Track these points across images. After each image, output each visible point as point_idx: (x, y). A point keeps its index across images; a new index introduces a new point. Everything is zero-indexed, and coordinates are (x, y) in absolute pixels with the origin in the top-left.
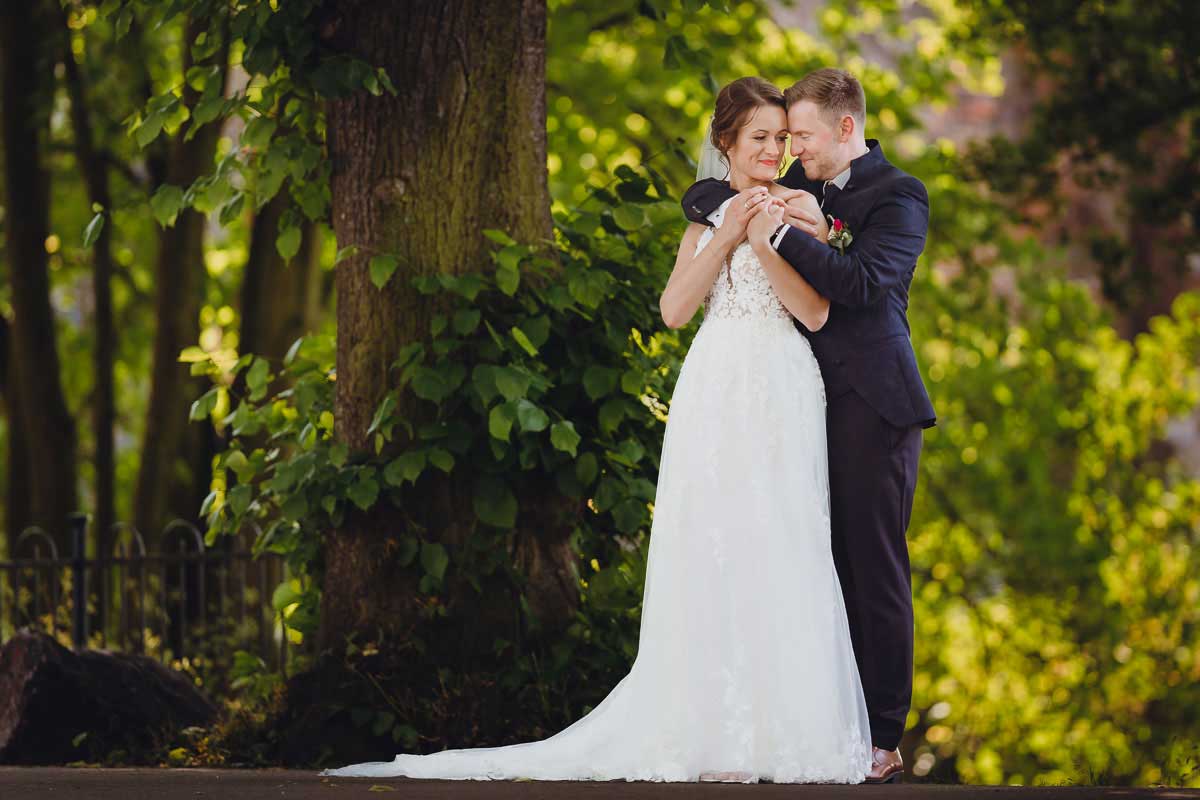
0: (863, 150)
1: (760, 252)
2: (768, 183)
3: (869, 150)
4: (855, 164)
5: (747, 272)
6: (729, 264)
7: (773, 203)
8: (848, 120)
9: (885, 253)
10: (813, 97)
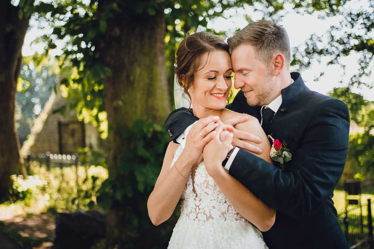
0: (289, 81)
1: (215, 175)
2: (220, 111)
3: (293, 81)
4: (285, 92)
5: (207, 187)
6: (193, 178)
7: (224, 130)
8: (279, 58)
9: (323, 169)
10: (249, 41)
